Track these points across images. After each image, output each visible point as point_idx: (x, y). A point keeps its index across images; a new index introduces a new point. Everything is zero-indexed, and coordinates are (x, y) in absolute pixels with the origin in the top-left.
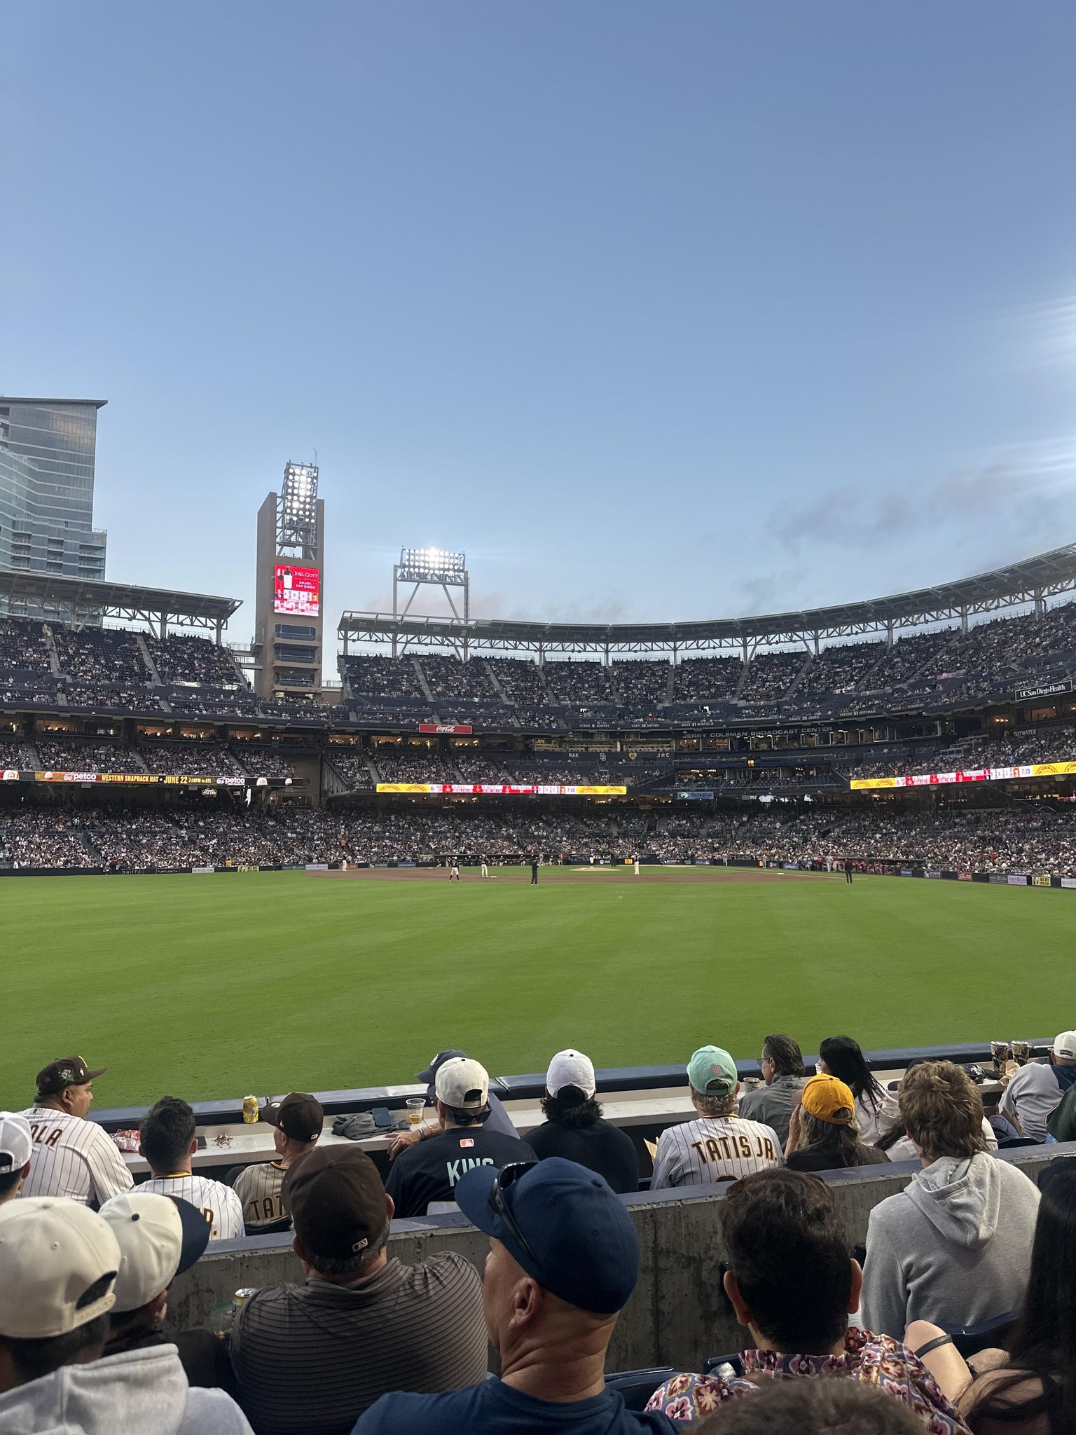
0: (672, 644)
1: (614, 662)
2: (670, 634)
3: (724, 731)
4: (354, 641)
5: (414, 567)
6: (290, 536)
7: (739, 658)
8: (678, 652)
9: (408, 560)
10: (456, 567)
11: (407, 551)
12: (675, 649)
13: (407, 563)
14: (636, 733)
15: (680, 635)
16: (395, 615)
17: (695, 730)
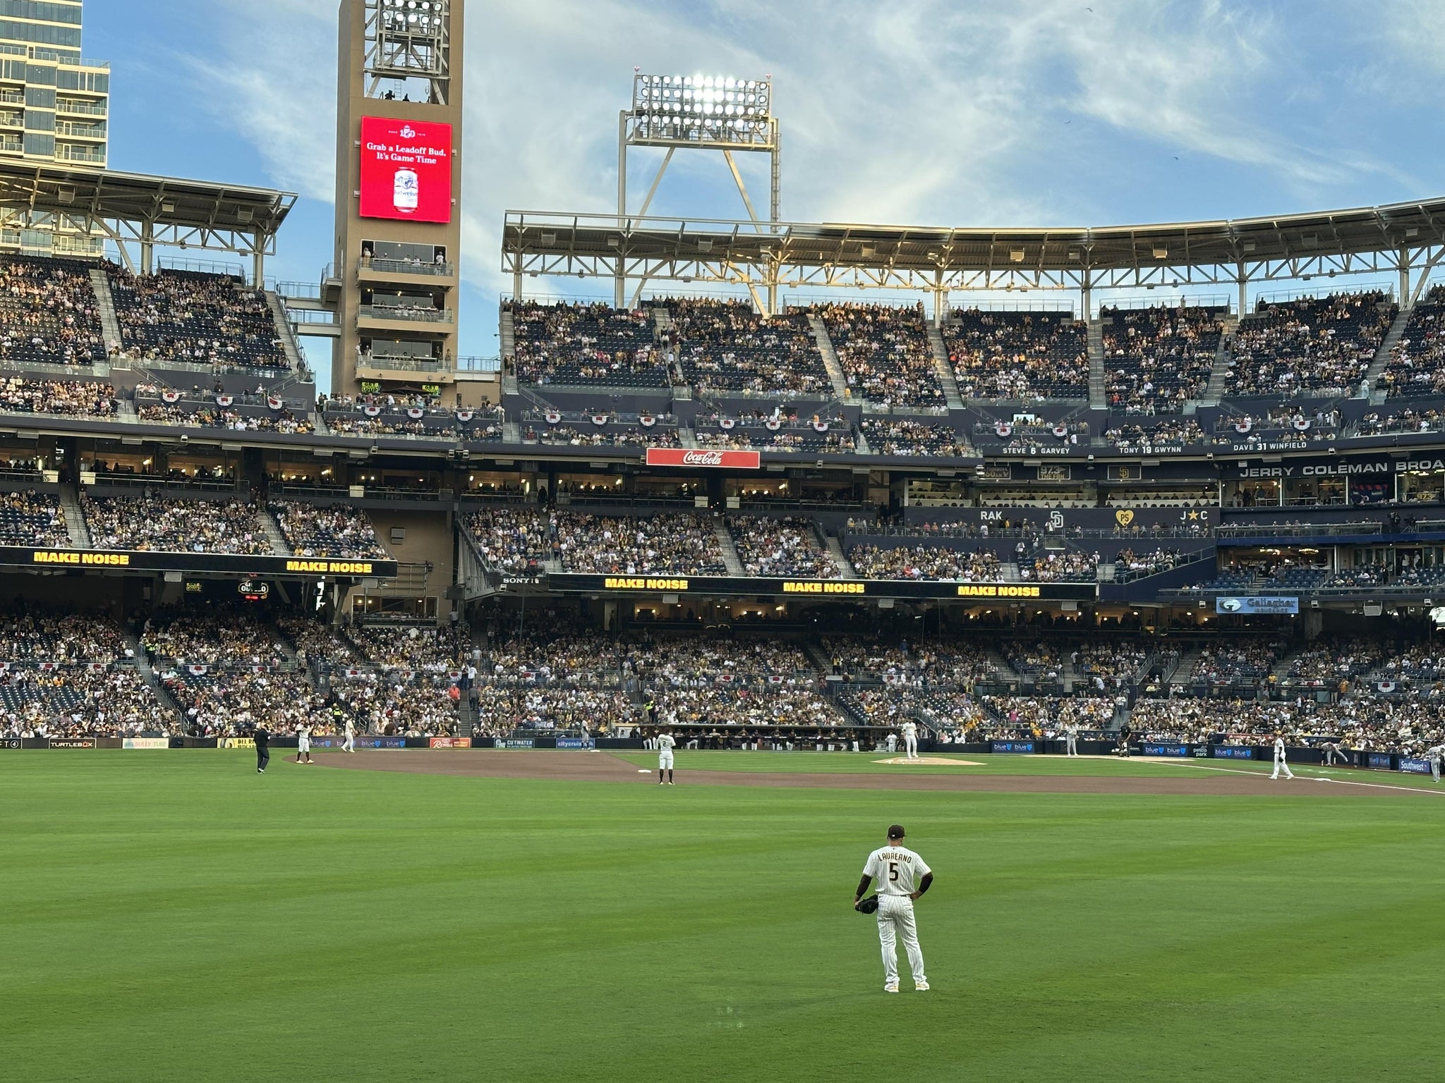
0: (1233, 268)
1: (1104, 313)
2: (1227, 245)
3: (1333, 461)
4: (534, 274)
5: (661, 113)
6: (393, 55)
7: (1390, 297)
8: (1248, 285)
9: (650, 99)
10: (751, 111)
11: (646, 79)
12: (1242, 280)
13: (645, 107)
14: (1133, 468)
15: (1250, 248)
16: (621, 216)
17: (1266, 458)
